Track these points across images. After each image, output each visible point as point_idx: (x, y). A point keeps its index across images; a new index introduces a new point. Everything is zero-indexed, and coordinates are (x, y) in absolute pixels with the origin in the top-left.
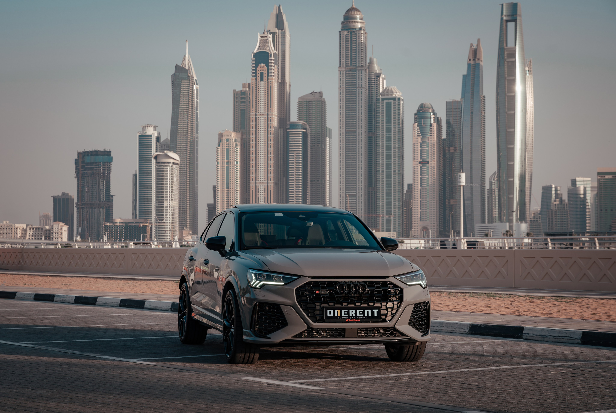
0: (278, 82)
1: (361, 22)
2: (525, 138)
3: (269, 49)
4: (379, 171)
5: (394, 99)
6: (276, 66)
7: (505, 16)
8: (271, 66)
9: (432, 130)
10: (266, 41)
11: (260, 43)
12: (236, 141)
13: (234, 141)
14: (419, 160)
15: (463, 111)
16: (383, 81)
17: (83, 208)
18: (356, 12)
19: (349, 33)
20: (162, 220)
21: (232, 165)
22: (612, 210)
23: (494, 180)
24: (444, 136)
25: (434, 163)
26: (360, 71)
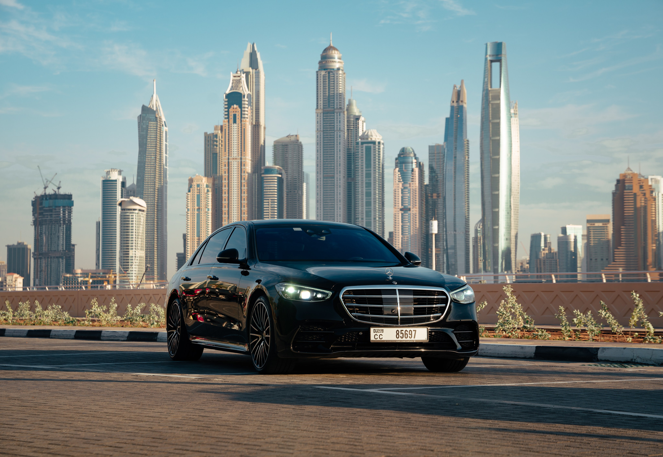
0: (252, 124)
1: (339, 62)
2: (511, 184)
3: (243, 89)
4: (358, 218)
5: (374, 143)
6: (250, 107)
7: (490, 56)
8: (244, 108)
9: (414, 175)
10: (239, 81)
11: (232, 83)
12: (207, 186)
13: (205, 186)
14: (400, 207)
15: (446, 155)
16: (363, 124)
17: (41, 258)
18: (333, 51)
19: (327, 73)
20: (127, 271)
21: (203, 212)
22: (602, 259)
23: (479, 227)
24: (427, 182)
25: (416, 209)
26: (338, 114)
